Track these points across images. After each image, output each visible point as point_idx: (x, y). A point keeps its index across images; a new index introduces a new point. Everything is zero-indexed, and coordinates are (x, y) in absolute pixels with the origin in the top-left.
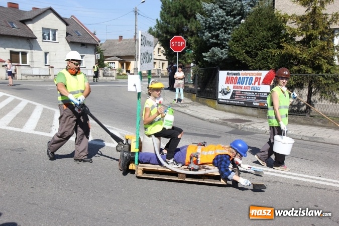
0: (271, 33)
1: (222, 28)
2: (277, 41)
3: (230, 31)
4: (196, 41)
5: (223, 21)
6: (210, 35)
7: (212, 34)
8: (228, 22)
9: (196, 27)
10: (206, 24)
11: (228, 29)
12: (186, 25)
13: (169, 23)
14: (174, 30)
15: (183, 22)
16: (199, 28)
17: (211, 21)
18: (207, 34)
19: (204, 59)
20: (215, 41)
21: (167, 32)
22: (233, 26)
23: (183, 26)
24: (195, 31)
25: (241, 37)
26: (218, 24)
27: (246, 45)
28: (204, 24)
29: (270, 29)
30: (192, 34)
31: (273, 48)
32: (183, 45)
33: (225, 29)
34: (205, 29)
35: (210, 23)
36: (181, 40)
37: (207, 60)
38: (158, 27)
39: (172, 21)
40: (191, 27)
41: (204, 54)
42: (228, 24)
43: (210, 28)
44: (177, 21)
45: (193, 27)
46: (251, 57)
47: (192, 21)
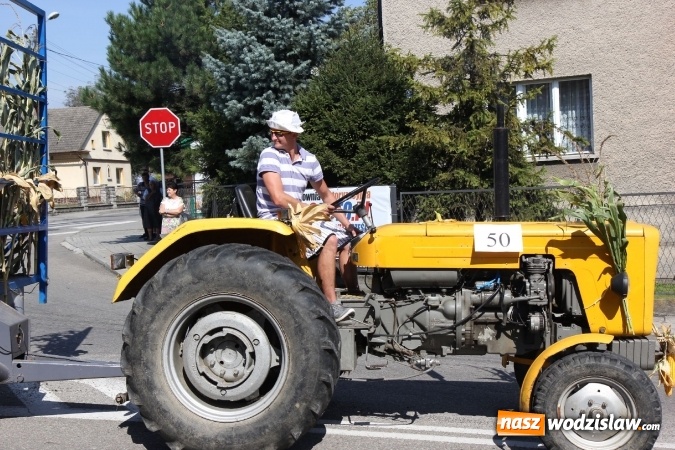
0: (381, 99)
1: (269, 88)
2: (397, 117)
3: (287, 96)
4: (207, 120)
5: (269, 74)
6: (240, 105)
7: (245, 104)
8: (282, 75)
9: (203, 86)
10: (229, 80)
11: (283, 92)
12: (177, 80)
13: (133, 77)
14: (148, 93)
15: (169, 73)
16: (210, 88)
17: (241, 73)
18: (234, 104)
19: (232, 164)
20: (254, 120)
21: (131, 99)
22: (296, 84)
23: (170, 84)
24: (201, 96)
25: (316, 110)
26: (256, 81)
27: (328, 128)
28: (224, 81)
29: (379, 89)
30: (195, 103)
31: (391, 133)
32: (175, 131)
33: (276, 91)
34: (227, 93)
35: (240, 78)
36: (168, 118)
37: (238, 165)
38: (107, 87)
39: (142, 72)
40: (191, 86)
41: (230, 153)
42: (283, 78)
43: (240, 91)
44: (153, 71)
45: (197, 87)
46: (342, 155)
47: (192, 72)
